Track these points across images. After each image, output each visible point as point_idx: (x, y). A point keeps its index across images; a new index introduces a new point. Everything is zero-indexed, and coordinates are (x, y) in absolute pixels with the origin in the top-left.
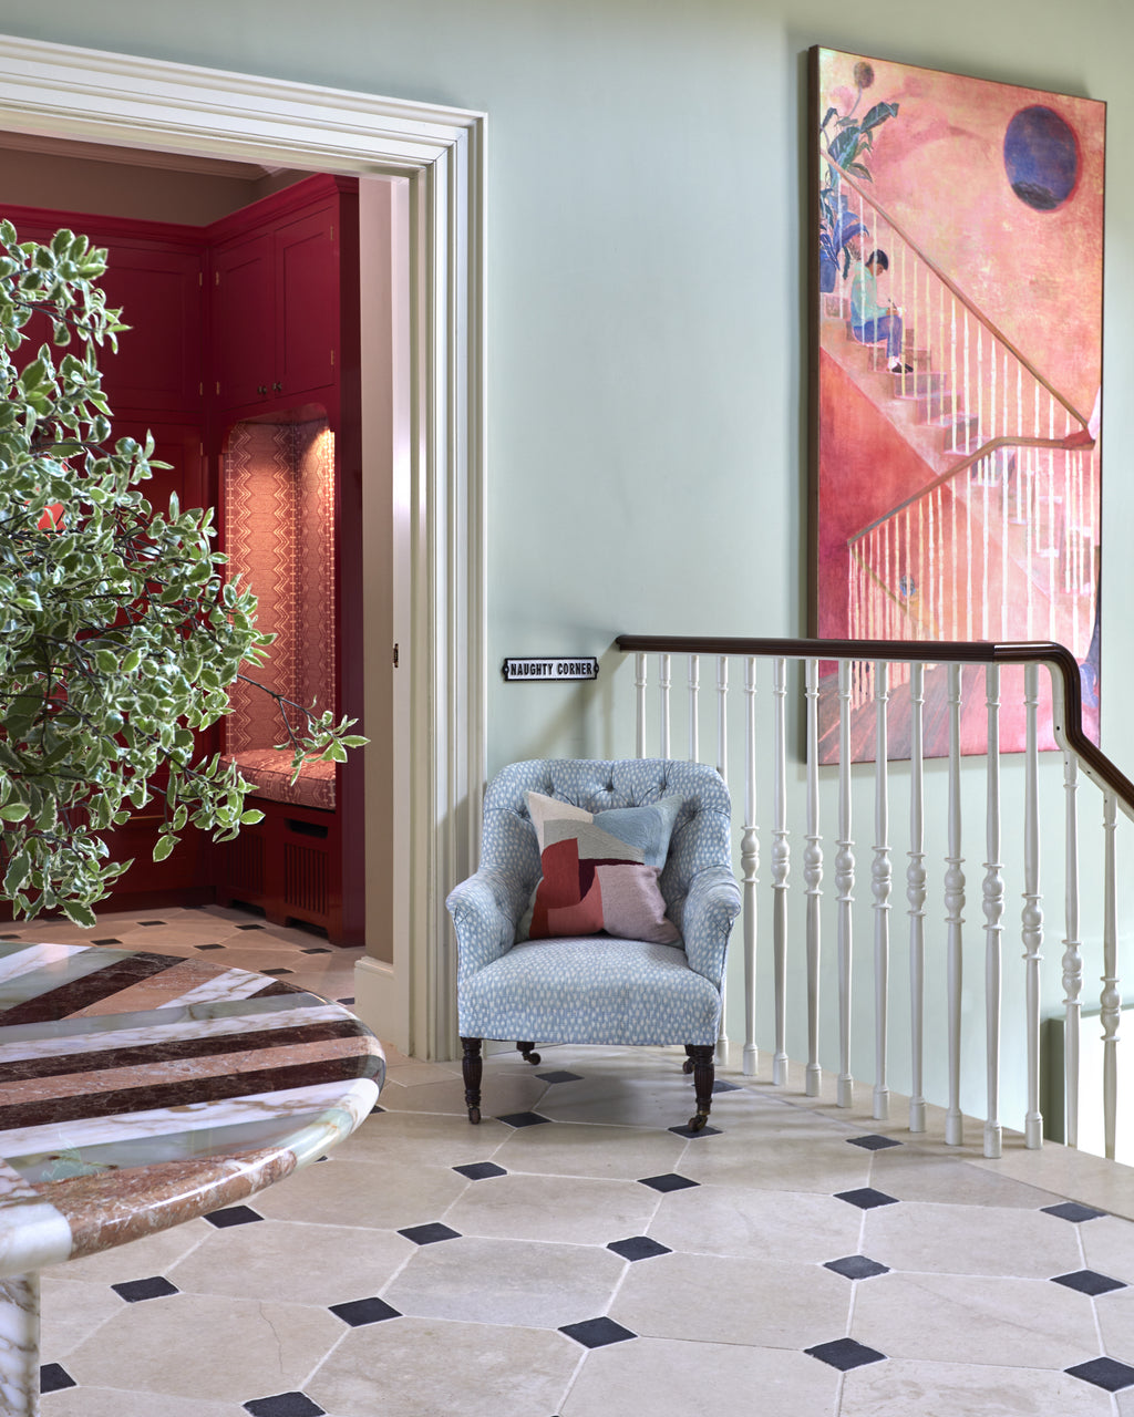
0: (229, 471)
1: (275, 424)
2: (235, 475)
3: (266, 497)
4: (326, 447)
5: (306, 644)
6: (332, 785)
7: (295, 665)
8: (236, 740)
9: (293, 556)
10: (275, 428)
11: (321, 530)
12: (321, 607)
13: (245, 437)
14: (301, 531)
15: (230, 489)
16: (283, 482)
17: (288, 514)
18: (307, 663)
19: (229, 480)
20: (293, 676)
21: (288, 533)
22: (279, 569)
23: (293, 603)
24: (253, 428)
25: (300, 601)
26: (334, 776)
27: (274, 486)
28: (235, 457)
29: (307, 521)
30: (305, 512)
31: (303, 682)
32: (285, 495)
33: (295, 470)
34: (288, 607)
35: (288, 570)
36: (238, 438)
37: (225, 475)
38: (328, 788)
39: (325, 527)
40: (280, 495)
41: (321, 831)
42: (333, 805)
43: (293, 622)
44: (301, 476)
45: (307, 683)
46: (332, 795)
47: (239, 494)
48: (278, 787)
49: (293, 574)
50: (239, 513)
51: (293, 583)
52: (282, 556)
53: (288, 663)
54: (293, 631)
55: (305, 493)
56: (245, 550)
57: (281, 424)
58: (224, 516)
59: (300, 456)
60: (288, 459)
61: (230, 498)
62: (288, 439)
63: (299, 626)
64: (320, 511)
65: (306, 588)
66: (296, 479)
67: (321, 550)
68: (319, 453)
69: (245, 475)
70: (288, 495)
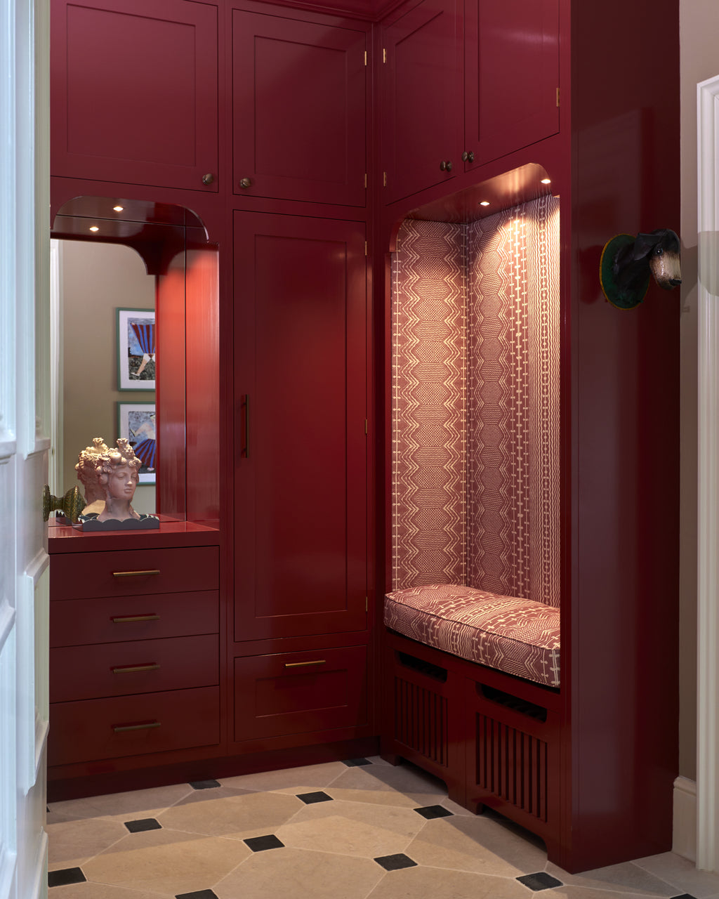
0: (397, 272)
1: (446, 222)
2: (403, 277)
3: (436, 303)
4: (511, 241)
5: (481, 467)
6: (555, 656)
7: (466, 489)
8: (403, 574)
9: (464, 368)
10: (444, 226)
11: (502, 337)
12: (503, 425)
13: (413, 235)
14: (475, 340)
15: (397, 292)
16: (453, 287)
17: (459, 322)
18: (481, 488)
19: (396, 283)
20: (463, 502)
21: (459, 343)
22: (449, 383)
23: (463, 420)
24: (422, 226)
25: (472, 419)
26: (558, 645)
27: (443, 290)
28: (403, 257)
29: (483, 328)
30: (480, 319)
31: (476, 510)
32: (455, 301)
33: (467, 274)
34: (459, 425)
35: (458, 383)
36: (406, 235)
37: (392, 277)
38: (550, 660)
39: (509, 333)
40: (450, 301)
41: (539, 713)
42: (556, 683)
43: (464, 441)
44: (474, 277)
45: (482, 509)
46: (555, 669)
47: (407, 299)
48: (468, 645)
49: (464, 388)
50: (408, 320)
51: (464, 399)
52: (453, 369)
53: (458, 487)
54: (464, 451)
55: (480, 298)
56: (414, 361)
57: (452, 222)
58: (391, 323)
59: (474, 257)
60: (459, 261)
61: (397, 303)
62: (459, 239)
63: (472, 446)
64: (501, 315)
65: (481, 404)
66: (467, 284)
67: (502, 359)
68: (501, 249)
69: (414, 277)
70: (459, 301)
